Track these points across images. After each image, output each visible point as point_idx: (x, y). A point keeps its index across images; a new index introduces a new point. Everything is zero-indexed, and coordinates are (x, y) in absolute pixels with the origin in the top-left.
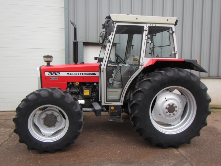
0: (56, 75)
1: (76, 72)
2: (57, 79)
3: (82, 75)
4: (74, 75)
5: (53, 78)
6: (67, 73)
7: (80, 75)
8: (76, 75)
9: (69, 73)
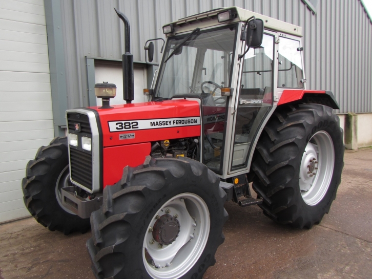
0: (131, 129)
1: (165, 120)
2: (132, 136)
3: (175, 125)
4: (162, 126)
5: (125, 134)
6: (151, 123)
7: (172, 125)
8: (166, 126)
9: (154, 122)
